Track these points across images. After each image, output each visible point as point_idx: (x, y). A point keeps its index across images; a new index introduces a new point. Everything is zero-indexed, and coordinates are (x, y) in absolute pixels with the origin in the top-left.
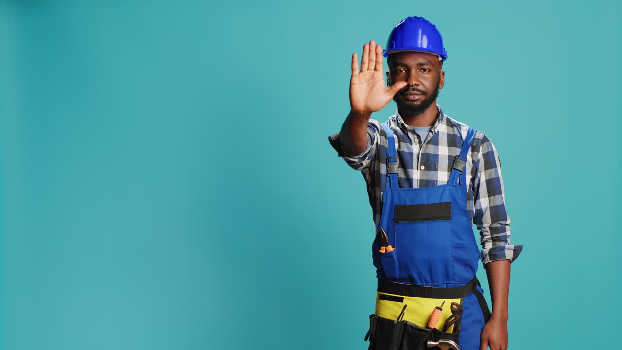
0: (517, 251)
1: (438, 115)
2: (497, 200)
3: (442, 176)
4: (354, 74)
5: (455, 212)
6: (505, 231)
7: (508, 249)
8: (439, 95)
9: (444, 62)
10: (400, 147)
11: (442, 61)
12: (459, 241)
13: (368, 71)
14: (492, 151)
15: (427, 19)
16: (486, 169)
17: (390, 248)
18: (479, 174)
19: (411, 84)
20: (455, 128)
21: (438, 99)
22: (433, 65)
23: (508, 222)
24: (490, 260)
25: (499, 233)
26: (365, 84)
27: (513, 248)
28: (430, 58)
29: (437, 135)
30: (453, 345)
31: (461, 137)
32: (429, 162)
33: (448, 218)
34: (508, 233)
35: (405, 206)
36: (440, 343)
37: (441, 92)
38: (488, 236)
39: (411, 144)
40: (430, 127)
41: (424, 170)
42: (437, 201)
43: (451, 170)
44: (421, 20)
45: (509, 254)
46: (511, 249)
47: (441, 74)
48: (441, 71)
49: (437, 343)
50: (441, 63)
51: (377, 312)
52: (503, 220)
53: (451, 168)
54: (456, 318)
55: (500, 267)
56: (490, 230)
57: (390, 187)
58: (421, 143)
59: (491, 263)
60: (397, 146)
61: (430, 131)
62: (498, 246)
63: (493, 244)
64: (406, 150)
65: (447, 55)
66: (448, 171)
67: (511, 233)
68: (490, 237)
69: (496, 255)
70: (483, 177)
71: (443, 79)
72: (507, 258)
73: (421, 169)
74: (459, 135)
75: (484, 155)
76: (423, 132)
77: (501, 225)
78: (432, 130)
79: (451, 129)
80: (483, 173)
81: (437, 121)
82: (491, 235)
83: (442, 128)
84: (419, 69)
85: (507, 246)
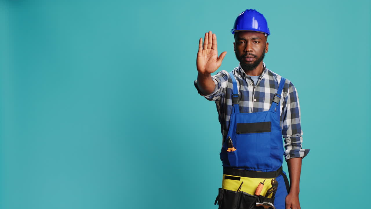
0: (306, 152)
1: (264, 69)
2: (296, 121)
3: (267, 106)
4: (200, 50)
5: (273, 127)
6: (299, 140)
7: (301, 151)
8: (265, 57)
9: (268, 37)
10: (240, 88)
11: (267, 36)
12: (274, 145)
13: (208, 49)
14: (295, 91)
15: (258, 11)
16: (291, 102)
17: (234, 149)
18: (287, 105)
19: (248, 51)
20: (274, 77)
21: (264, 60)
22: (261, 39)
23: (302, 134)
24: (290, 157)
25: (296, 141)
26: (206, 57)
27: (304, 151)
28: (259, 35)
29: (263, 80)
30: (271, 205)
31: (277, 82)
32: (259, 97)
33: (269, 131)
34: (301, 141)
35: (243, 124)
36: (264, 204)
37: (266, 55)
38: (290, 142)
39: (247, 86)
40: (258, 76)
41: (256, 101)
42: (262, 121)
43: (272, 103)
44: (254, 12)
45: (302, 154)
46: (303, 151)
47: (266, 44)
48: (267, 42)
49: (262, 204)
50: (266, 37)
51: (223, 186)
52: (299, 133)
53: (272, 101)
54: (274, 189)
55: (296, 161)
56: (291, 139)
57: (235, 112)
58: (254, 85)
59: (291, 159)
60: (238, 87)
61: (259, 78)
62: (295, 149)
63: (292, 148)
64: (245, 90)
65: (270, 33)
66: (270, 103)
67: (303, 142)
68: (291, 143)
69: (294, 154)
70: (289, 107)
71: (268, 46)
72: (300, 157)
73: (254, 101)
74: (276, 81)
75: (290, 94)
76: (255, 79)
77: (298, 137)
78: (260, 77)
79: (271, 77)
80: (289, 105)
81: (263, 72)
82: (291, 142)
83: (266, 76)
84: (252, 41)
85: (301, 150)
